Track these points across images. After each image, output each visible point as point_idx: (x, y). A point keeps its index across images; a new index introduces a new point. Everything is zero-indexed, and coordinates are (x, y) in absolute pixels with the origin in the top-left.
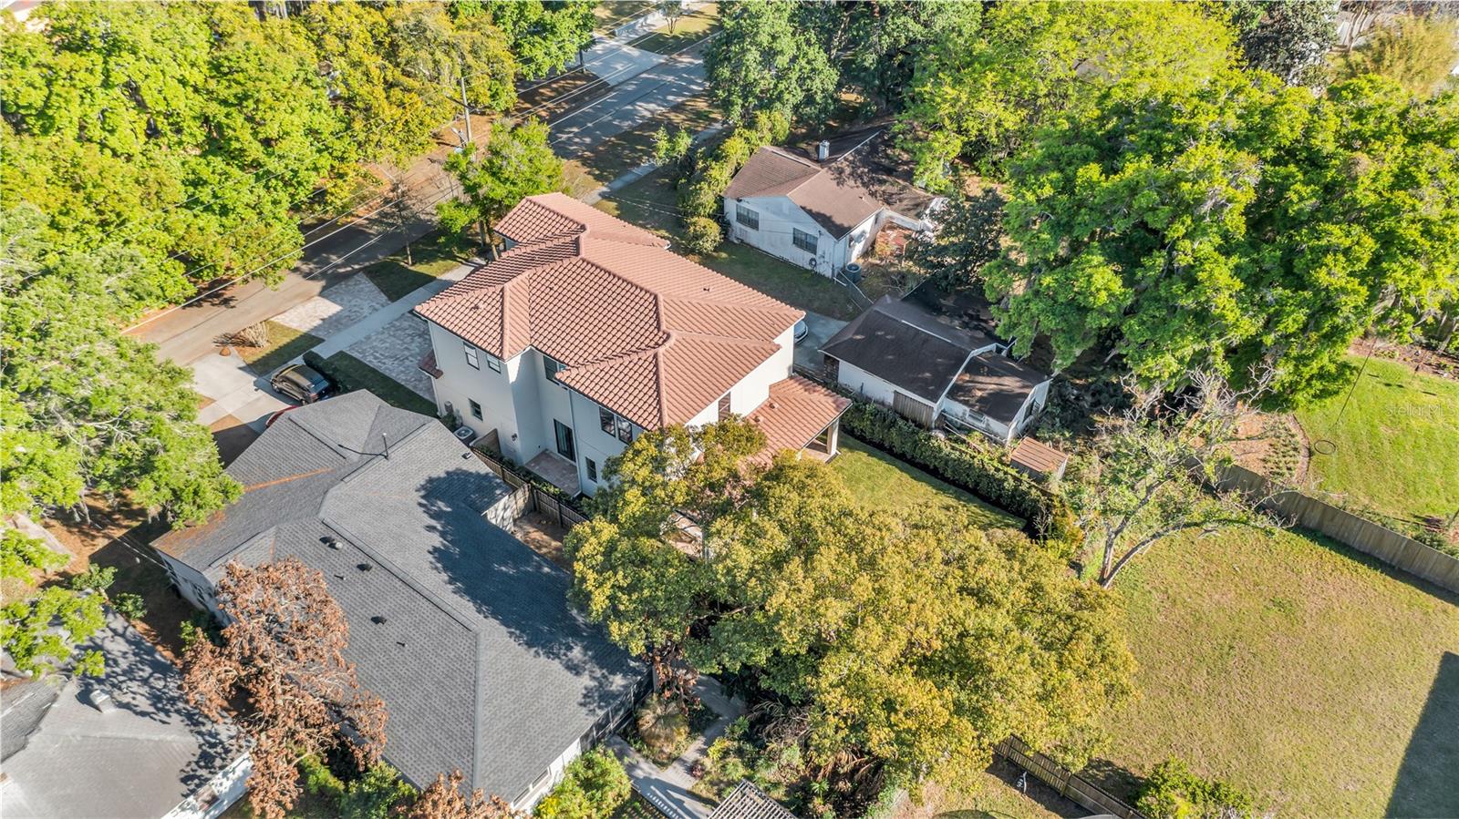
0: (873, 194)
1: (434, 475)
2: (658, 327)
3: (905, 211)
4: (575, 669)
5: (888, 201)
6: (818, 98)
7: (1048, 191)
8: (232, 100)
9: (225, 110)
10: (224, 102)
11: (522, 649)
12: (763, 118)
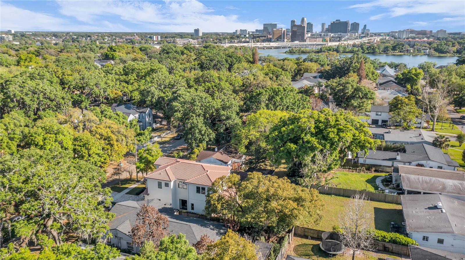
0: (230, 156)
1: (160, 208)
2: (205, 170)
3: (238, 159)
4: (213, 230)
5: (233, 157)
6: (212, 139)
7: (277, 133)
8: (82, 145)
9: (80, 148)
10: (80, 146)
11: (200, 227)
12: (201, 144)
